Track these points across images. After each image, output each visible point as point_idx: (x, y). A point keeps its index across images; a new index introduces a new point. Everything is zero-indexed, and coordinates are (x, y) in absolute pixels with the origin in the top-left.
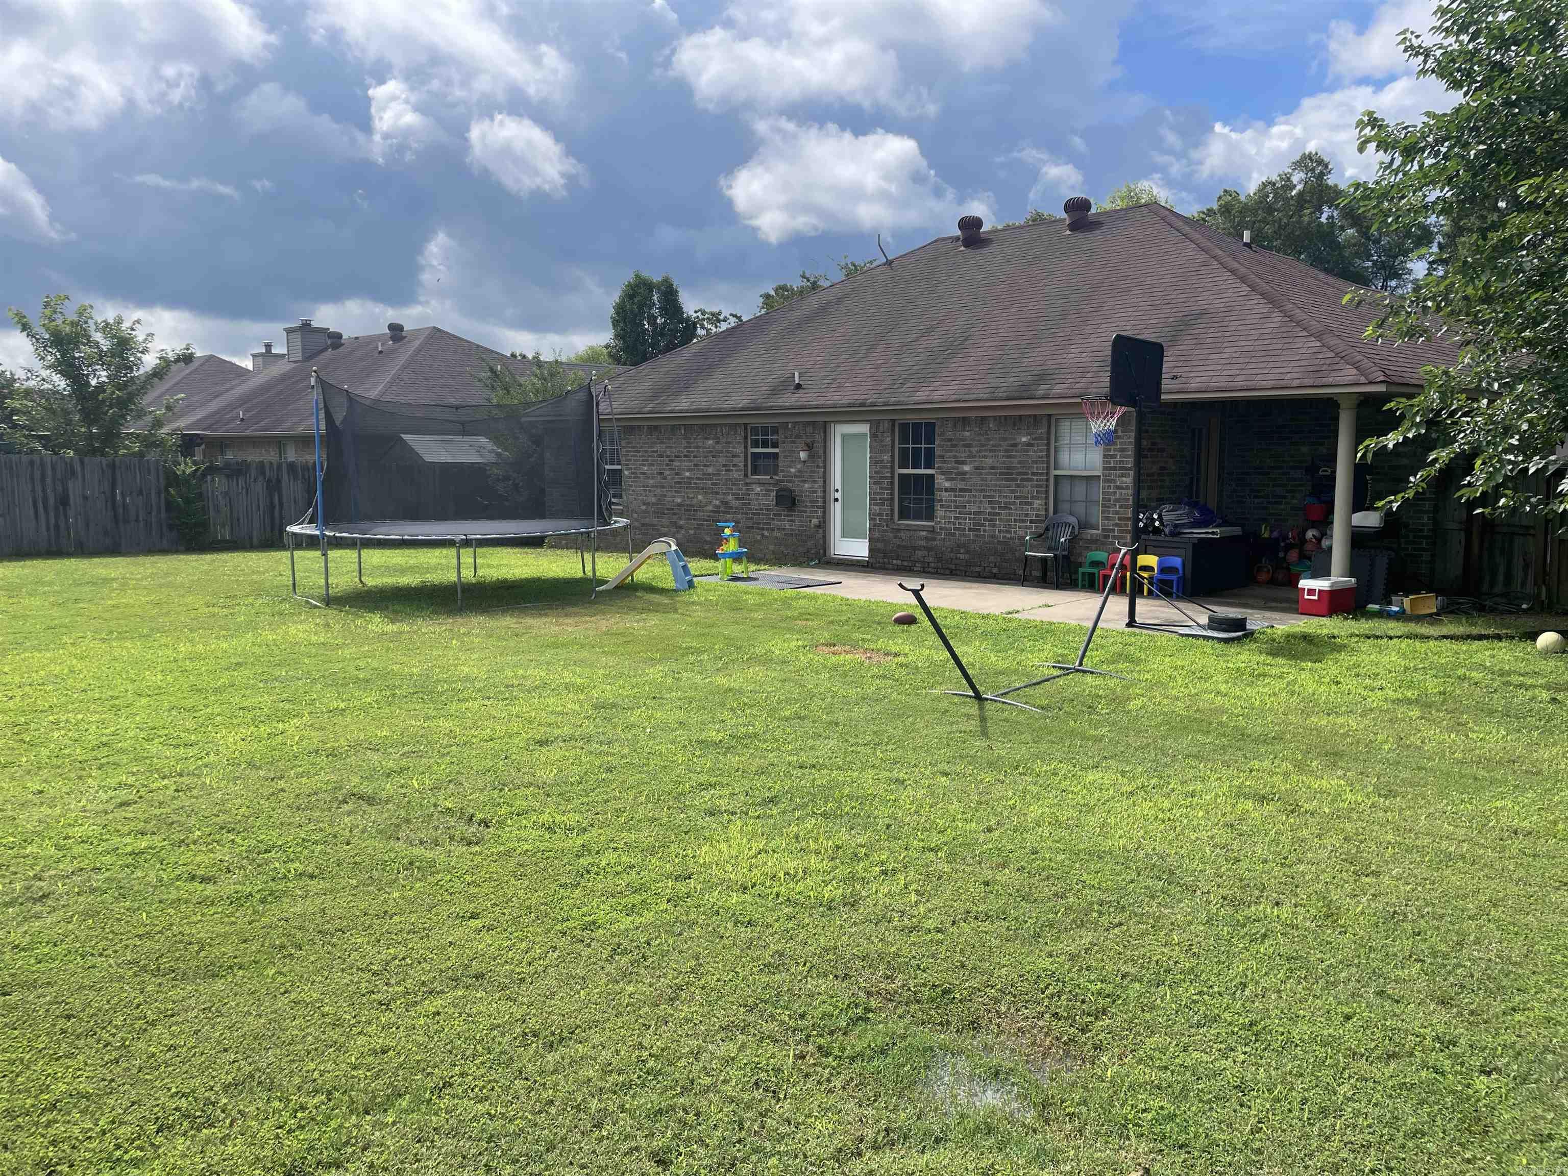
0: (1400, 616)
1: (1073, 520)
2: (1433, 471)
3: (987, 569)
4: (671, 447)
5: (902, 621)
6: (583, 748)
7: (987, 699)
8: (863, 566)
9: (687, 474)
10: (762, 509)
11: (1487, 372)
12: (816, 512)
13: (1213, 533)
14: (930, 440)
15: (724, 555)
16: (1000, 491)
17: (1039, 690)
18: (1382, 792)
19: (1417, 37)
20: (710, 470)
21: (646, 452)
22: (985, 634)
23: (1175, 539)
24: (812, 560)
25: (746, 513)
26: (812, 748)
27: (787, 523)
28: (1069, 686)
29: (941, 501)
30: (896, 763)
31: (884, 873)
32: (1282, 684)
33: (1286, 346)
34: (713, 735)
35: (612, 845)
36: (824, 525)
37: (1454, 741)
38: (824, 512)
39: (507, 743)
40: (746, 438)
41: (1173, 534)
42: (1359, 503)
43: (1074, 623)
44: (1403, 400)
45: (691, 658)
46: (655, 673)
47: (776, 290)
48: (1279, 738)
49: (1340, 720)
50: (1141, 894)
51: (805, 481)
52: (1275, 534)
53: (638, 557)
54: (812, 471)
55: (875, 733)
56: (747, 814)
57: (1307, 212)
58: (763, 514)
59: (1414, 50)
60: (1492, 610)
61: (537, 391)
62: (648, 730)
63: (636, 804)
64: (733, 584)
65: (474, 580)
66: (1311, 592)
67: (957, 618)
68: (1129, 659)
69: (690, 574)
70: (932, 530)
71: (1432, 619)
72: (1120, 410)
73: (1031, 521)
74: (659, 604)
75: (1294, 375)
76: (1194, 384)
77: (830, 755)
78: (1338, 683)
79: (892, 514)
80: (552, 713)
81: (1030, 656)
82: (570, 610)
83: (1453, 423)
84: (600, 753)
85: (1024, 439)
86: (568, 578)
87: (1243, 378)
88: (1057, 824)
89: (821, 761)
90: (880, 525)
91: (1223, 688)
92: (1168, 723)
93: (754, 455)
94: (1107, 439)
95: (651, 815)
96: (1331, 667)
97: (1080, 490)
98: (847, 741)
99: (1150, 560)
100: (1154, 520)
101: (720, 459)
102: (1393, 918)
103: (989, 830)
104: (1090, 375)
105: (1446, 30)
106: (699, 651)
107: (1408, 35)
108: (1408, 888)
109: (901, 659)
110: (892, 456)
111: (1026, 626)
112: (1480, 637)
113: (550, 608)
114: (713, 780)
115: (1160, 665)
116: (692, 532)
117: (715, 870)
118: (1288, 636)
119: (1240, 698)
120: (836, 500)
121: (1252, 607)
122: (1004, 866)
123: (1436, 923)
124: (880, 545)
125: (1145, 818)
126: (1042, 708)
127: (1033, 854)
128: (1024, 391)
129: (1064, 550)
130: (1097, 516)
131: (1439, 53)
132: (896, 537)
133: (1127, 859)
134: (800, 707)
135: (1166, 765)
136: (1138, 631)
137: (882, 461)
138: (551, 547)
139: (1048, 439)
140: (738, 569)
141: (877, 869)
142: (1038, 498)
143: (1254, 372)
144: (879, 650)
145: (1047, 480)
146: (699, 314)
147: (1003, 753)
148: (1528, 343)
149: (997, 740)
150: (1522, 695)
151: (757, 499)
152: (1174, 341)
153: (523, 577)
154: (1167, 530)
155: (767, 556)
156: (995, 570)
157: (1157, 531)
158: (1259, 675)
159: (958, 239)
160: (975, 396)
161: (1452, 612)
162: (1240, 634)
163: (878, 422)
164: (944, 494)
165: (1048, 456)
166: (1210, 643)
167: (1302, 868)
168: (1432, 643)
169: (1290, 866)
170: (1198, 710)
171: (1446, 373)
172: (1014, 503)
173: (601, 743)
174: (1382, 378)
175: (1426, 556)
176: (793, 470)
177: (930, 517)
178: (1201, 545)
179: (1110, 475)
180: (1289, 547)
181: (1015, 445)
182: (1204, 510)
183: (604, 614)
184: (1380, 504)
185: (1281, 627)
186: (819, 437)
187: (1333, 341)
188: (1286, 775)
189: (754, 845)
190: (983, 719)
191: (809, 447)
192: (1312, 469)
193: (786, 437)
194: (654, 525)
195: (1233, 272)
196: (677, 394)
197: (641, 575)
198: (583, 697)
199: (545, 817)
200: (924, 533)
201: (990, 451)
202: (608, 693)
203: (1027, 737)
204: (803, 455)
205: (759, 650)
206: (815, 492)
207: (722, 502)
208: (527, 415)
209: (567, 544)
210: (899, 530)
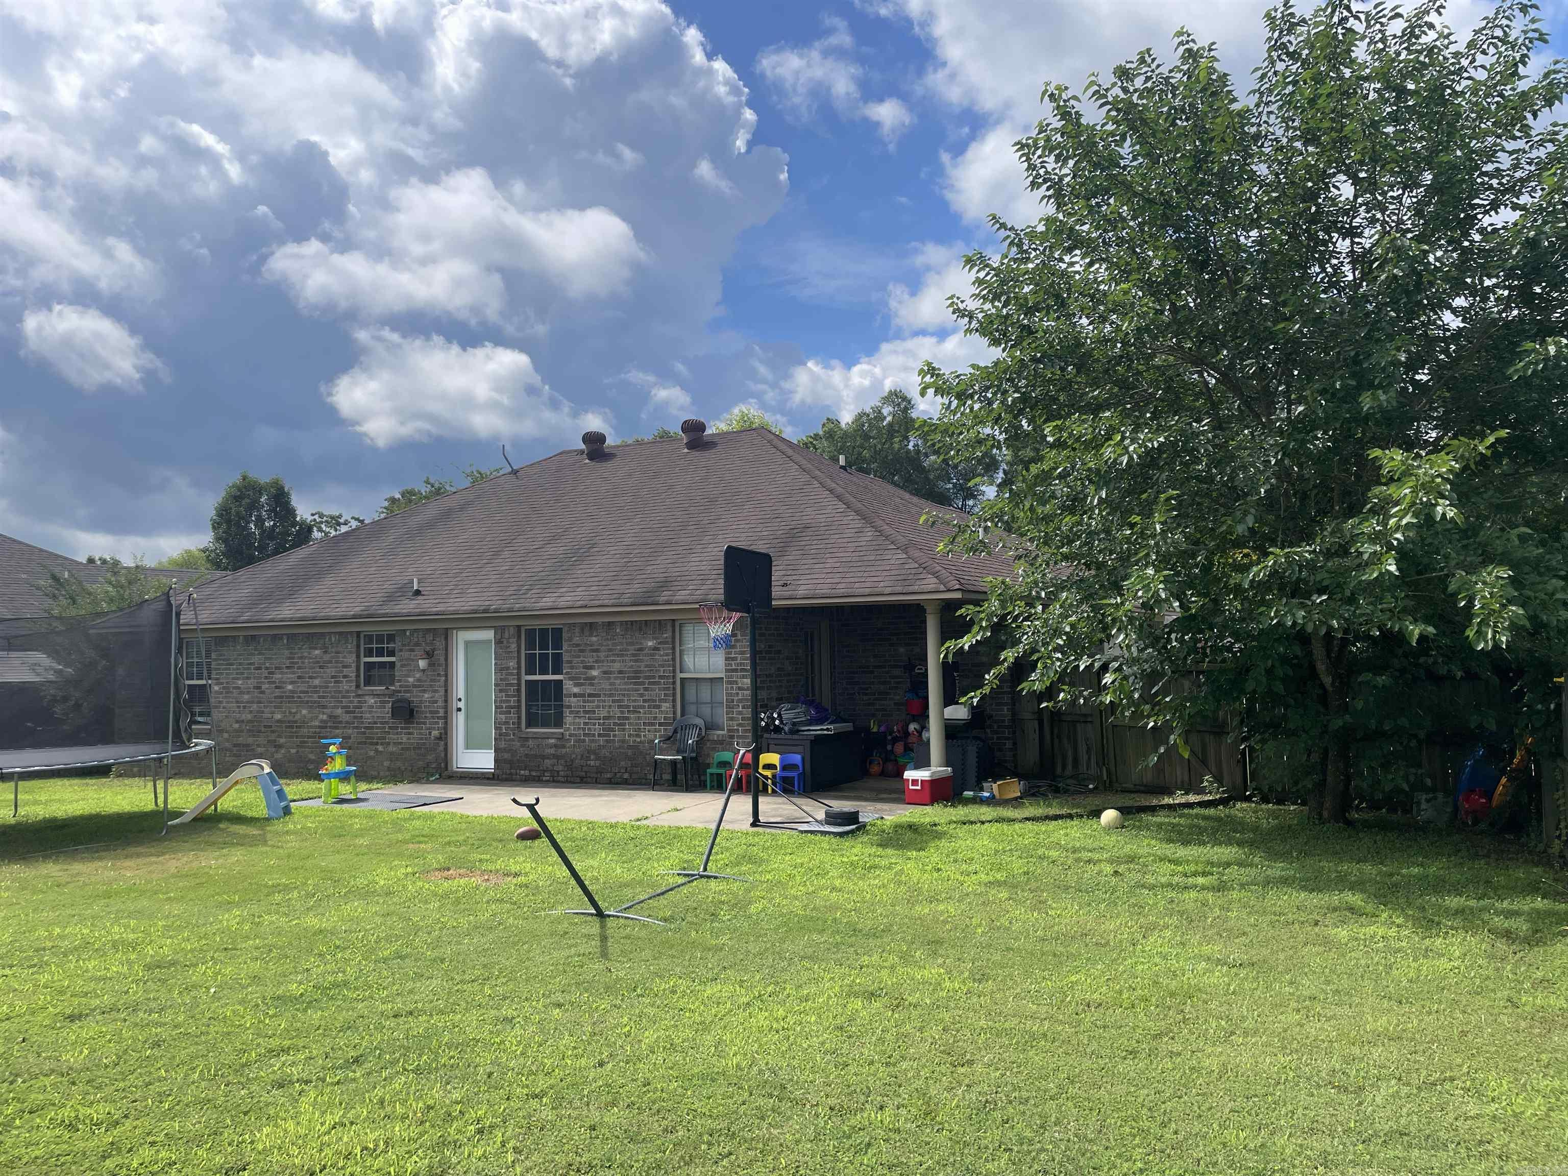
0: (992, 801)
1: (699, 722)
2: (1003, 668)
3: (618, 775)
4: (270, 659)
5: (523, 837)
6: (125, 1020)
7: (609, 916)
8: (488, 779)
9: (290, 687)
10: (375, 723)
11: (1036, 583)
12: (437, 723)
13: (827, 730)
14: (558, 645)
15: (329, 776)
16: (628, 695)
17: (663, 901)
18: (977, 977)
19: (962, 302)
20: (317, 682)
21: (240, 664)
22: (612, 844)
23: (795, 737)
24: (432, 776)
25: (357, 728)
26: (411, 992)
27: (404, 737)
28: (693, 895)
29: (569, 707)
30: (505, 998)
31: (480, 1131)
32: (890, 875)
33: (878, 557)
34: (294, 988)
35: (150, 1139)
36: (445, 736)
37: (1037, 919)
38: (446, 723)
39: (28, 1022)
40: (358, 646)
41: (792, 732)
42: (949, 699)
43: (701, 826)
44: (971, 607)
45: (278, 897)
46: (230, 919)
47: (403, 495)
48: (887, 930)
49: (941, 907)
50: (752, 1116)
51: (424, 691)
52: (882, 729)
53: (222, 782)
54: (432, 680)
55: (485, 966)
56: (324, 1080)
57: (897, 440)
58: (377, 728)
59: (961, 313)
60: (1066, 791)
61: (112, 600)
62: (212, 990)
63: (186, 1083)
64: (338, 807)
65: (13, 821)
66: (915, 782)
67: (584, 829)
68: (752, 860)
69: (286, 799)
70: (561, 737)
71: (1015, 802)
72: (736, 616)
73: (660, 724)
74: (245, 836)
75: (886, 584)
76: (801, 592)
77: (431, 997)
78: (939, 870)
79: (519, 723)
80: (92, 979)
81: (656, 865)
82: (132, 850)
83: (1017, 627)
84: (148, 1025)
85: (650, 644)
86: (135, 813)
87: (843, 586)
88: (673, 1047)
89: (420, 1005)
90: (507, 734)
91: (837, 883)
92: (786, 924)
93: (369, 666)
94: (727, 643)
95: (203, 1095)
96: (933, 855)
97: (705, 693)
98: (452, 979)
99: (773, 758)
100: (774, 719)
101: (328, 671)
102: (985, 1107)
103: (601, 1064)
104: (709, 582)
105: (984, 297)
106: (287, 889)
107: (955, 300)
108: (998, 1074)
109: (522, 879)
110: (519, 663)
111: (652, 833)
112: (1056, 818)
113: (107, 849)
114: (287, 1043)
115: (781, 864)
116: (293, 751)
117: (276, 1157)
118: (896, 827)
119: (852, 892)
120: (459, 710)
121: (866, 800)
122: (614, 1104)
123: (1022, 1107)
124: (507, 756)
125: (760, 1030)
126: (666, 920)
127: (645, 1086)
128: (648, 598)
129: (693, 751)
130: (722, 716)
131: (980, 316)
132: (522, 746)
133: (740, 1078)
134: (402, 945)
135: (784, 970)
136: (760, 830)
137: (508, 668)
138: (119, 776)
139: (673, 642)
140: (345, 789)
141: (472, 1127)
142: (665, 701)
143: (853, 580)
144: (497, 871)
145: (674, 683)
146: (316, 517)
147: (621, 974)
148: (1065, 557)
149: (616, 961)
150: (1092, 869)
151: (370, 712)
152: (783, 552)
153: (78, 813)
154: (786, 728)
155: (382, 774)
156: (626, 776)
157: (777, 730)
158: (871, 867)
159: (582, 452)
160: (600, 602)
161: (1033, 795)
162: (854, 827)
163: (503, 628)
164: (572, 699)
165: (674, 659)
166: (827, 838)
167: (904, 1065)
168: (1017, 826)
169: (894, 1065)
170: (814, 908)
171: (1003, 582)
172: (644, 707)
173: (151, 1011)
174: (957, 587)
175: (1009, 745)
176: (411, 680)
177: (559, 723)
178: (818, 741)
179: (732, 677)
180: (895, 740)
181: (641, 649)
182: (819, 708)
183: (175, 852)
184: (963, 700)
185: (890, 818)
186: (439, 644)
187: (917, 554)
188: (893, 967)
189: (329, 1117)
190: (604, 938)
191: (429, 655)
192: (909, 667)
193: (404, 645)
194: (248, 745)
195: (831, 491)
196: (280, 601)
197: (227, 804)
198: (133, 957)
199: (67, 1113)
200: (552, 741)
201: (618, 655)
202: (167, 949)
203: (647, 954)
204: (422, 664)
205: (361, 881)
206: (436, 702)
207: (330, 717)
208: (93, 627)
209: (139, 771)
210: (527, 739)
